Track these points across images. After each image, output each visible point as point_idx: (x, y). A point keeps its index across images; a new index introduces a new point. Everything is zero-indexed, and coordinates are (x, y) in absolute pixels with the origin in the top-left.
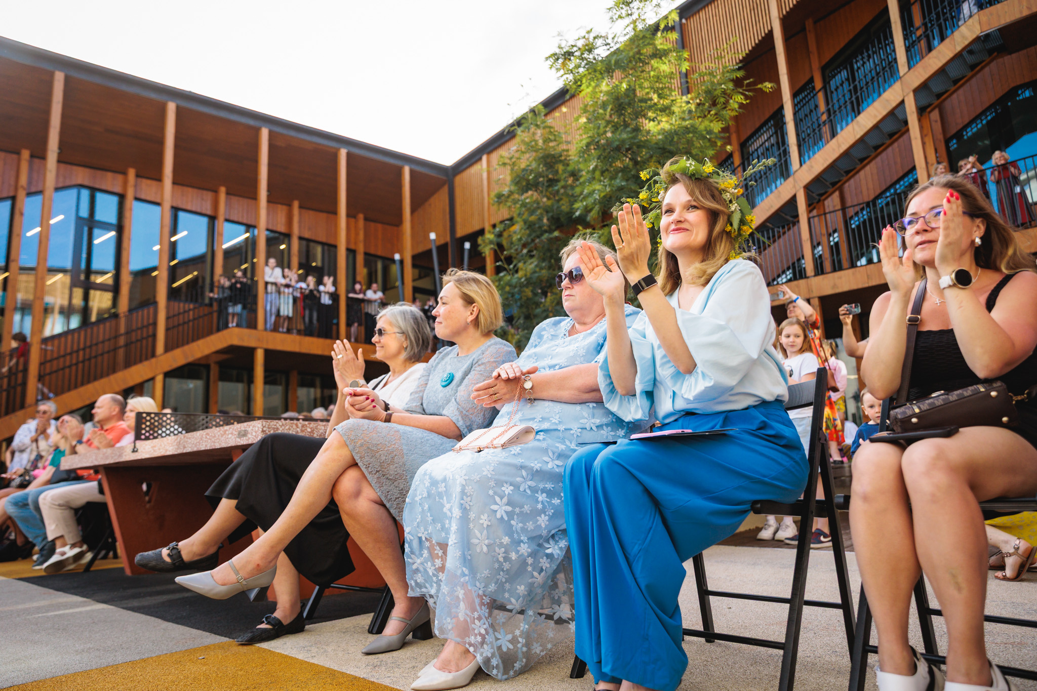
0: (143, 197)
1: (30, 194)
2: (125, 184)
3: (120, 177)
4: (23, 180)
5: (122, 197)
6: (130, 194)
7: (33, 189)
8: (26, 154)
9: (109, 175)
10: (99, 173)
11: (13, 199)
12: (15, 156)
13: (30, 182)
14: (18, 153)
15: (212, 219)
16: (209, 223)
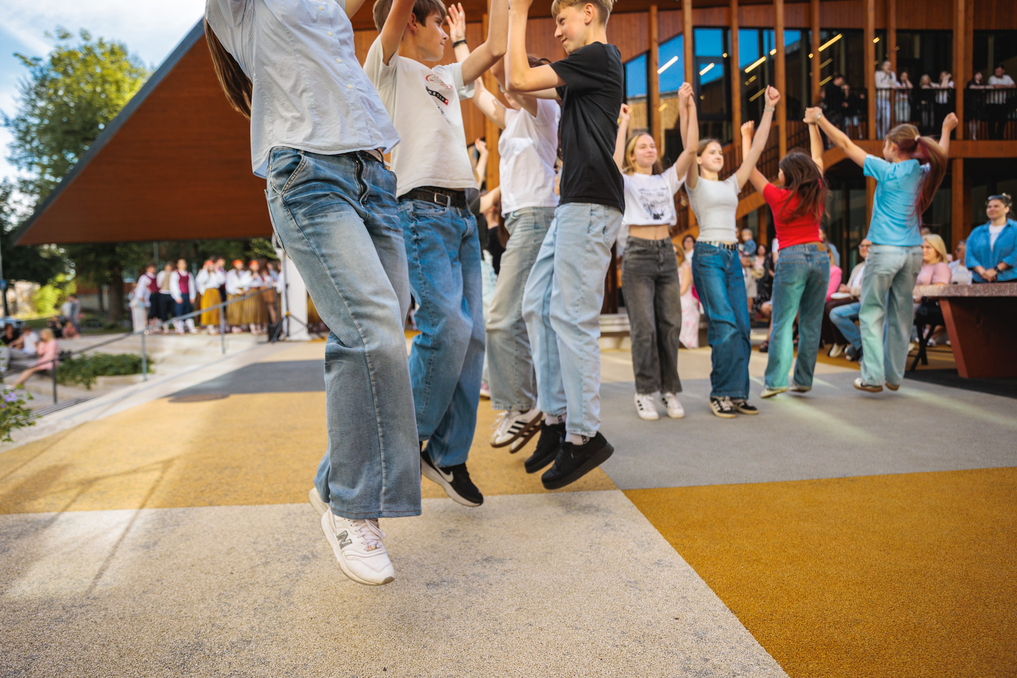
0: (745, 24)
1: (660, 44)
2: (729, 17)
3: (724, 10)
4: (655, 34)
5: (726, 29)
6: (735, 24)
7: (662, 40)
8: (654, 9)
9: (716, 10)
10: (707, 11)
11: (648, 53)
12: (646, 14)
13: (659, 35)
14: (648, 10)
15: (805, 32)
16: (802, 36)
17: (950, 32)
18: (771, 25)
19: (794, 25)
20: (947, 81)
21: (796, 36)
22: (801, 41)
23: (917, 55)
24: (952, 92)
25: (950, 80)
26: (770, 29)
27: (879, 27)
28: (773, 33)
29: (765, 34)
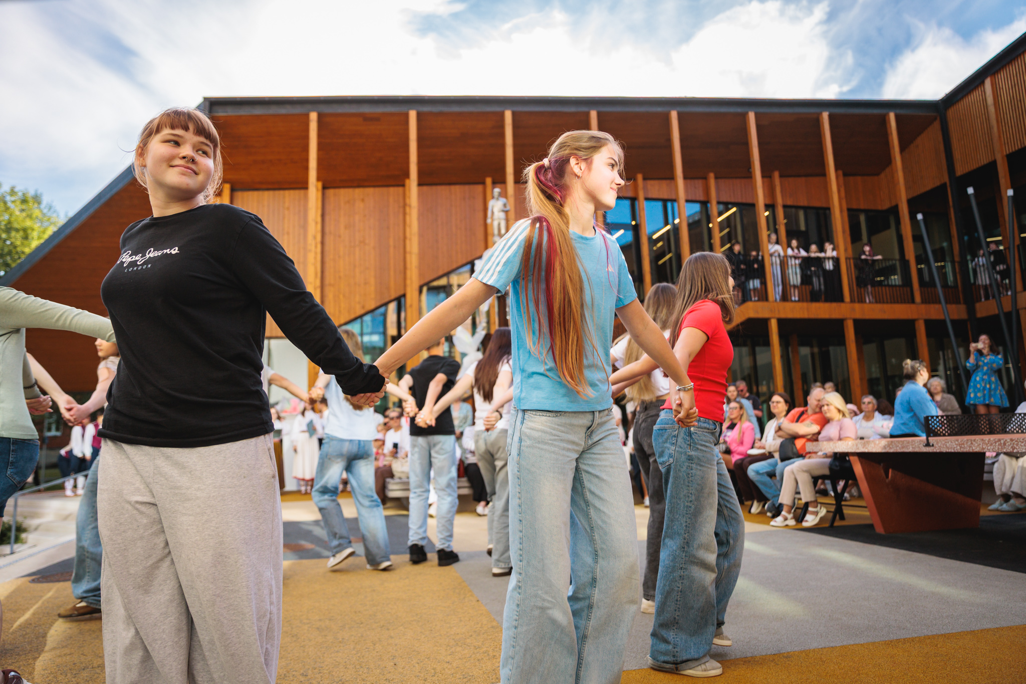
3: (631, 183)
5: (633, 200)
15: (705, 204)
16: (701, 208)
17: (829, 209)
18: (673, 197)
19: (694, 198)
20: (831, 251)
21: (696, 207)
22: (701, 212)
23: (803, 228)
24: (836, 261)
25: (833, 249)
26: (673, 201)
27: (768, 202)
28: (676, 205)
29: (669, 205)
